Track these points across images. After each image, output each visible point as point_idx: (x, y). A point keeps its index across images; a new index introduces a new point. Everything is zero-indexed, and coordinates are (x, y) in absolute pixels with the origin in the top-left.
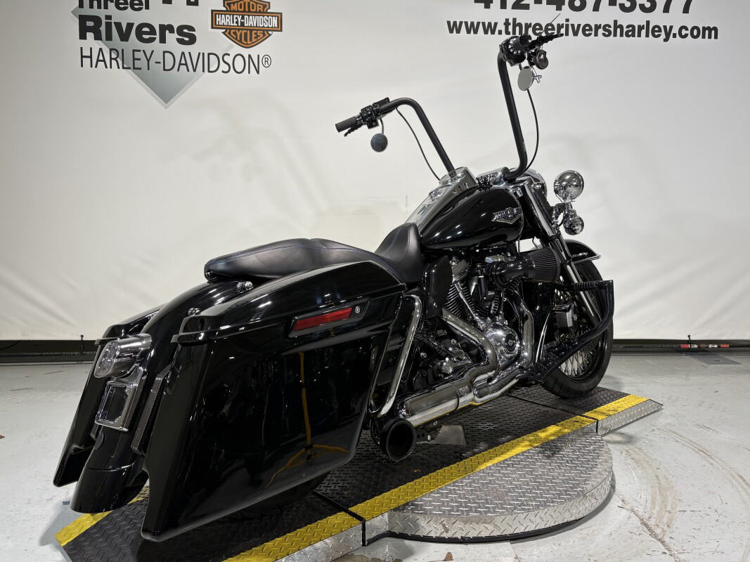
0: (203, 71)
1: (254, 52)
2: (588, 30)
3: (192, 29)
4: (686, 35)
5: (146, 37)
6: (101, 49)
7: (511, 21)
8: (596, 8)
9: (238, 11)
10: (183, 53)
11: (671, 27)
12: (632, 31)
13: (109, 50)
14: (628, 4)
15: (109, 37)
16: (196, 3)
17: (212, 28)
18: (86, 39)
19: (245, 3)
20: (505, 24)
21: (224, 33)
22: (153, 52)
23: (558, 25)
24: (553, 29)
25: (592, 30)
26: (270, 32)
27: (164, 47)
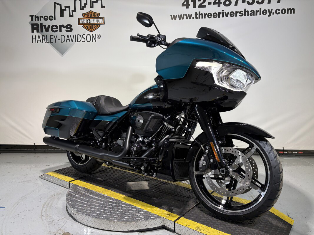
0: (75, 42)
1: (94, 33)
2: (232, 14)
3: (71, 26)
4: (279, 13)
5: (55, 30)
6: (39, 36)
7: (198, 13)
8: (236, 4)
9: (88, 18)
10: (68, 35)
11: (272, 10)
12: (253, 13)
13: (42, 36)
14: (251, 2)
15: (42, 31)
16: (72, 16)
17: (78, 25)
18: (34, 32)
19: (90, 14)
20: (195, 14)
21: (83, 26)
22: (57, 35)
23: (219, 13)
24: (217, 15)
25: (234, 14)
26: (100, 25)
27: (61, 33)
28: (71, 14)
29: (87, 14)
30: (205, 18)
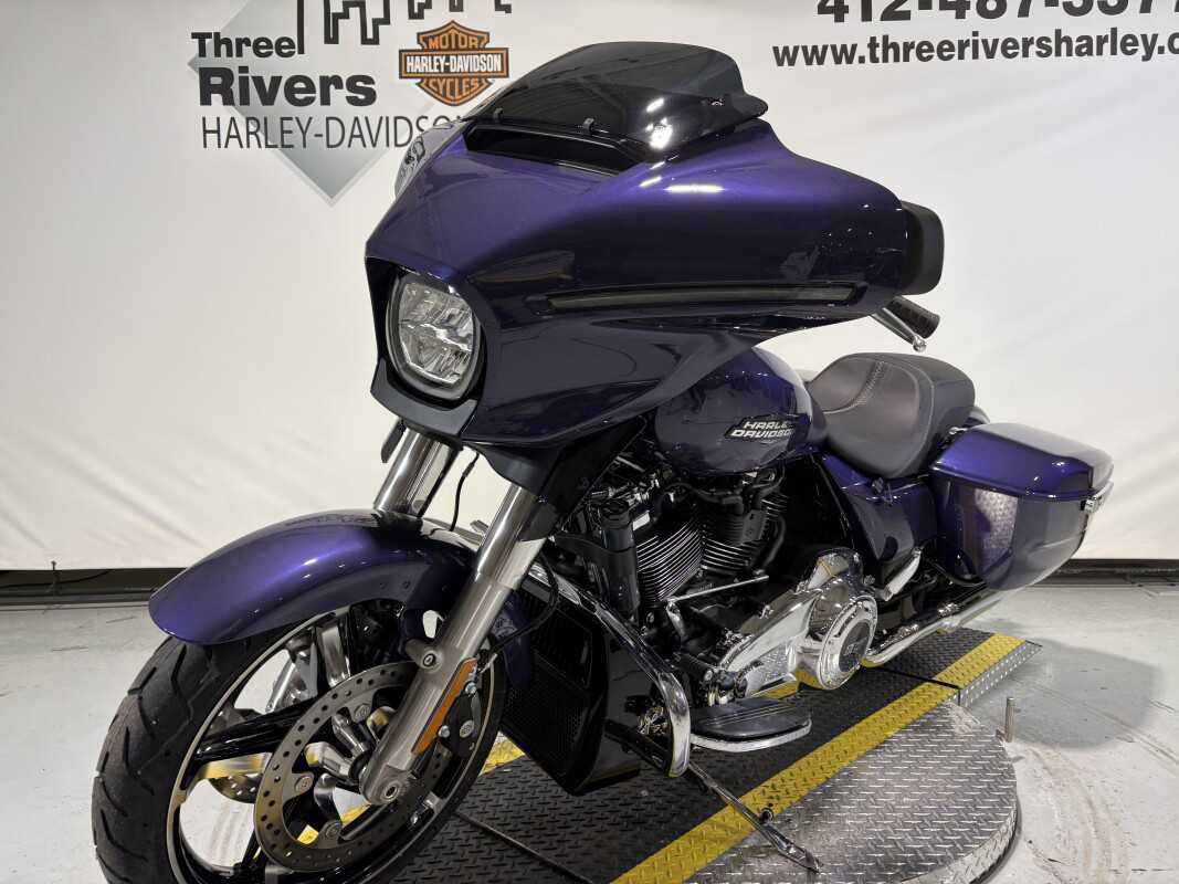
0: (388, 145)
2: (1011, 48)
3: (371, 81)
5: (300, 96)
6: (233, 119)
7: (879, 41)
8: (1024, 11)
9: (440, 50)
10: (356, 119)
11: (1155, 37)
12: (1087, 46)
13: (244, 120)
15: (245, 100)
16: (375, 41)
17: (401, 77)
18: (210, 104)
19: (450, 36)
20: (869, 46)
21: (418, 84)
22: (311, 118)
23: (960, 42)
24: (952, 48)
25: (1018, 48)
26: (490, 80)
27: (328, 111)
28: (370, 35)
29: (439, 35)
30: (906, 59)
